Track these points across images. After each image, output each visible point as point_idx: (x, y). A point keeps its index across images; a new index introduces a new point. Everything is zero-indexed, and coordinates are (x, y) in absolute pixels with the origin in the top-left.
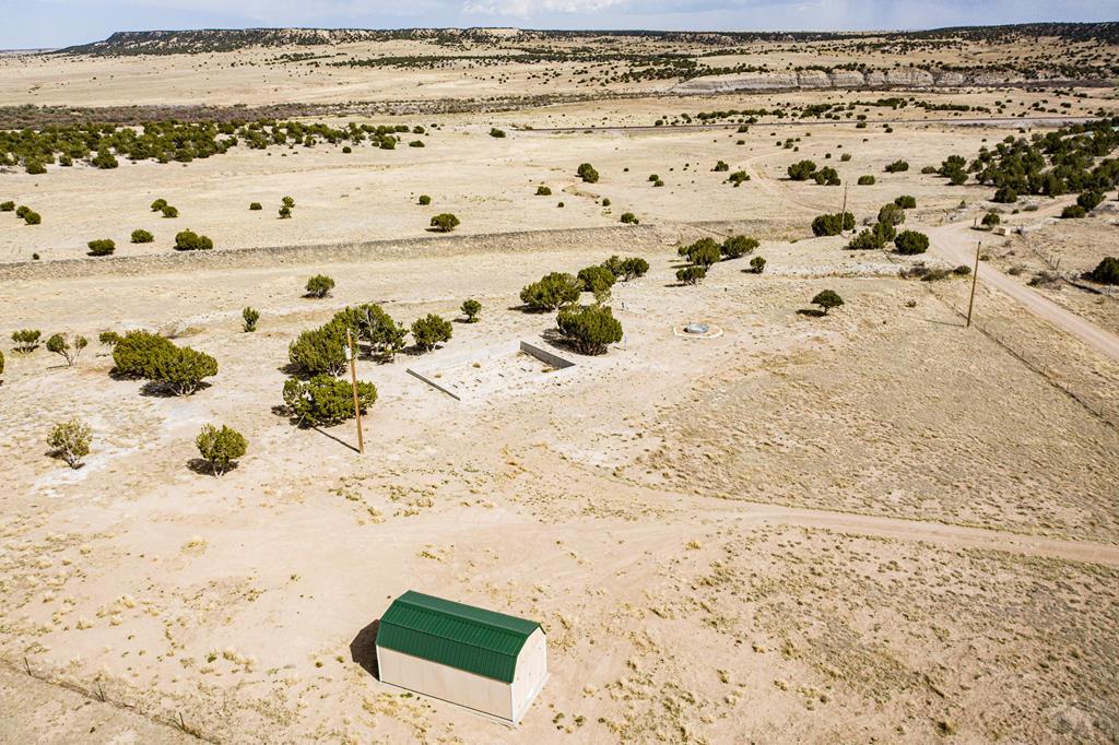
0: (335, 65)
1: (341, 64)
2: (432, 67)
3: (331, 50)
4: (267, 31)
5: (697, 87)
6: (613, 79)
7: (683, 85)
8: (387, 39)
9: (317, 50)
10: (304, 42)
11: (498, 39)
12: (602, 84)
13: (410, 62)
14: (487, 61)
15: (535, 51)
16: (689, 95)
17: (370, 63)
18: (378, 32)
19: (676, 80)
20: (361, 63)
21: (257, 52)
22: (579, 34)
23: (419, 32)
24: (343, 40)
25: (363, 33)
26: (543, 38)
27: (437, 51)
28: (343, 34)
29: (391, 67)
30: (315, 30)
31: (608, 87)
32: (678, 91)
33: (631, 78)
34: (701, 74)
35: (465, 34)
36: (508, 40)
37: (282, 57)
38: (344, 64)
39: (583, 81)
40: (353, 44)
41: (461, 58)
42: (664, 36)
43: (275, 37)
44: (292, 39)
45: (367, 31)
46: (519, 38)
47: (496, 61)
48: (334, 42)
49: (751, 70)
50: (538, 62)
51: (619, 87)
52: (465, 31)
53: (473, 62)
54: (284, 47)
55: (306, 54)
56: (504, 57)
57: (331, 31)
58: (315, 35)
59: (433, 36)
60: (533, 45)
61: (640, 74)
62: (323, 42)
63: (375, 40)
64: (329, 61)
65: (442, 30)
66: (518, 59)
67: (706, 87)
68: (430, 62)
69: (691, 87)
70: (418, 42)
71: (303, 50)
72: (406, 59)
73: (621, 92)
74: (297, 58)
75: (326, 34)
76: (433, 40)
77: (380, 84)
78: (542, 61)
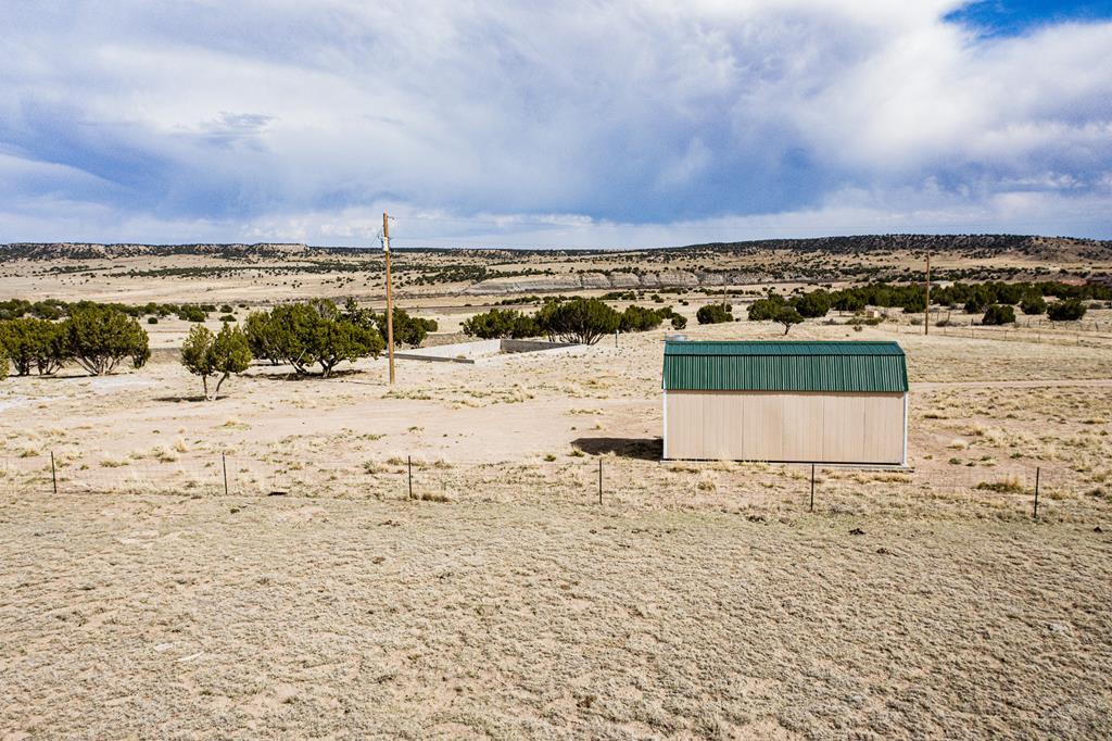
0: (113, 275)
1: (119, 275)
2: (219, 276)
3: (106, 263)
4: (34, 246)
5: (489, 288)
6: (407, 282)
7: (477, 286)
8: (168, 253)
9: (92, 263)
10: (76, 255)
11: (286, 254)
12: (397, 287)
13: (197, 272)
14: (277, 271)
15: (323, 263)
16: (483, 294)
17: (152, 274)
18: (159, 247)
19: (469, 282)
20: (142, 274)
21: (24, 263)
22: (366, 251)
23: (203, 248)
24: (120, 255)
25: (142, 248)
26: (330, 254)
27: (223, 263)
28: (121, 248)
29: (175, 277)
30: (90, 245)
31: (403, 289)
32: (472, 291)
33: (424, 282)
34: (491, 277)
35: (251, 249)
36: (295, 254)
37: (52, 270)
38: (123, 274)
39: (378, 285)
40: (131, 258)
41: (250, 268)
42: (446, 252)
43: (45, 251)
44: (63, 253)
45: (147, 246)
46: (307, 252)
47: (286, 271)
48: (111, 256)
49: (537, 273)
50: (329, 272)
51: (415, 289)
52: (251, 247)
53: (262, 272)
54: (54, 261)
55: (80, 267)
56: (293, 268)
57: (107, 246)
58: (90, 250)
59: (217, 251)
60: (321, 259)
61: (434, 278)
62: (98, 256)
63: (156, 255)
64: (105, 272)
65: (226, 246)
66: (308, 270)
67: (498, 288)
68: (218, 272)
69: (483, 288)
70: (202, 257)
71: (75, 263)
72: (191, 270)
73: (417, 293)
74: (69, 270)
75: (102, 249)
76: (218, 255)
77: (165, 291)
78: (333, 271)
